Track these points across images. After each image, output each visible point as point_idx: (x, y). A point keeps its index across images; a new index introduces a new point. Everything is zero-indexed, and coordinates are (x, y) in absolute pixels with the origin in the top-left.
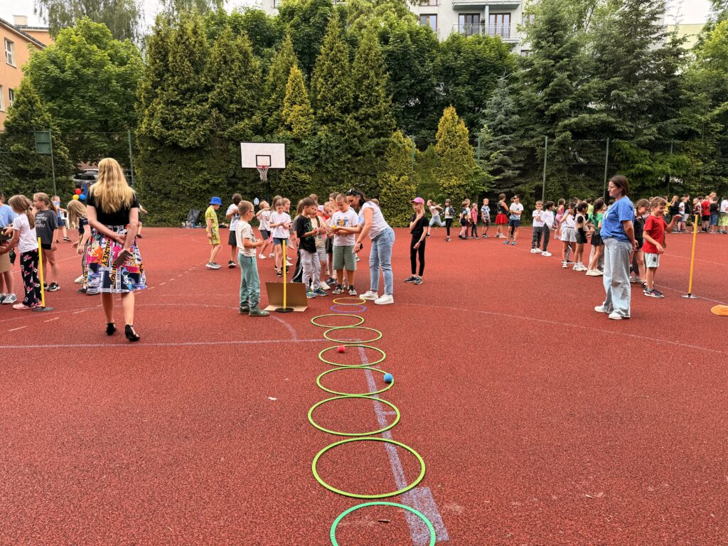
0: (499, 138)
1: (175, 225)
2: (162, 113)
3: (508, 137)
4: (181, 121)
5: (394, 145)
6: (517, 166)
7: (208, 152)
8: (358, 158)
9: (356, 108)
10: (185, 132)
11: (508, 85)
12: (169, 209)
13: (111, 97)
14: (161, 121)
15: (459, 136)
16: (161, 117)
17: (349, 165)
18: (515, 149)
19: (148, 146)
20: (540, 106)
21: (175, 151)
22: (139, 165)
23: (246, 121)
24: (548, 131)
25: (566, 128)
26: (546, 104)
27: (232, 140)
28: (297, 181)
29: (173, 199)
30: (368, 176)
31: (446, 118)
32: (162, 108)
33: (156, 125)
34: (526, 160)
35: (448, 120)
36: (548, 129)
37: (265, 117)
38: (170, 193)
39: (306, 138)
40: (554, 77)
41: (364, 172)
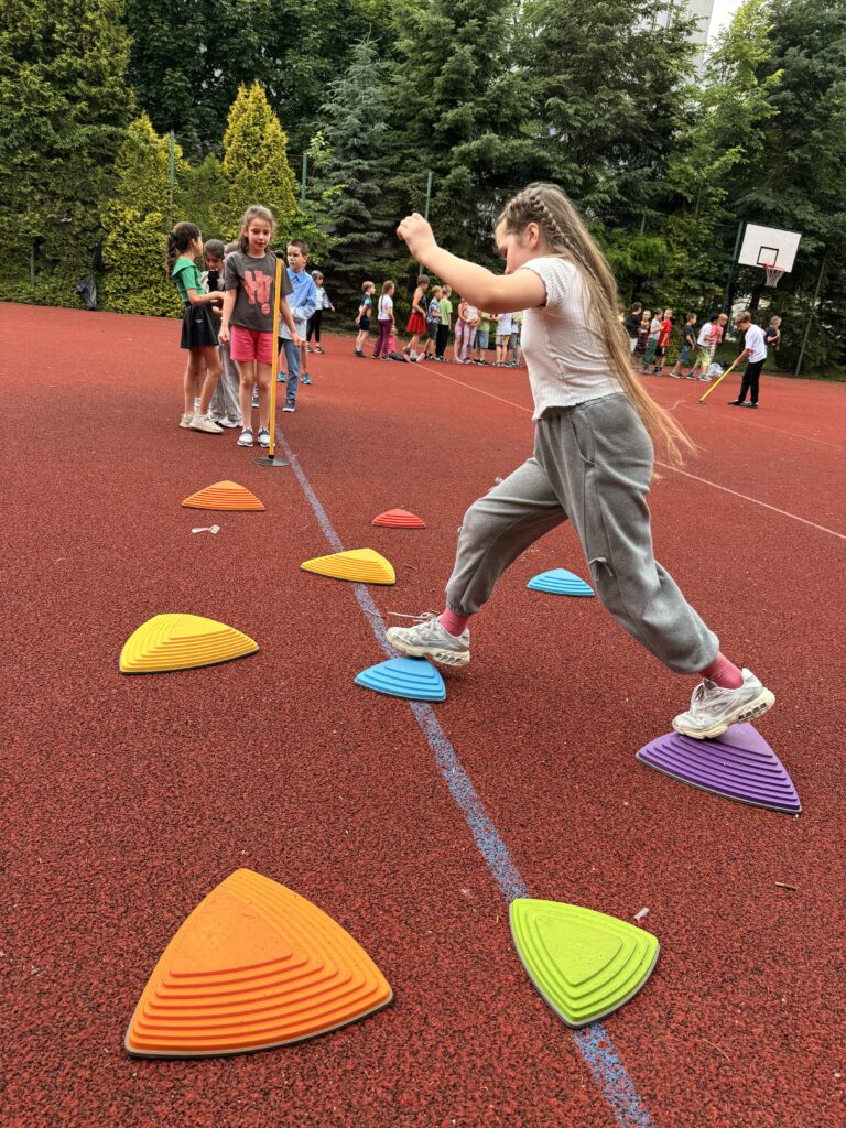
0: (350, 164)
3: (365, 165)
5: (133, 146)
6: (380, 223)
8: (55, 162)
9: (52, 54)
11: (374, 59)
15: (267, 146)
17: (35, 175)
18: (378, 191)
26: (438, 108)
30: (78, 203)
34: (397, 214)
40: (452, 53)
41: (70, 193)
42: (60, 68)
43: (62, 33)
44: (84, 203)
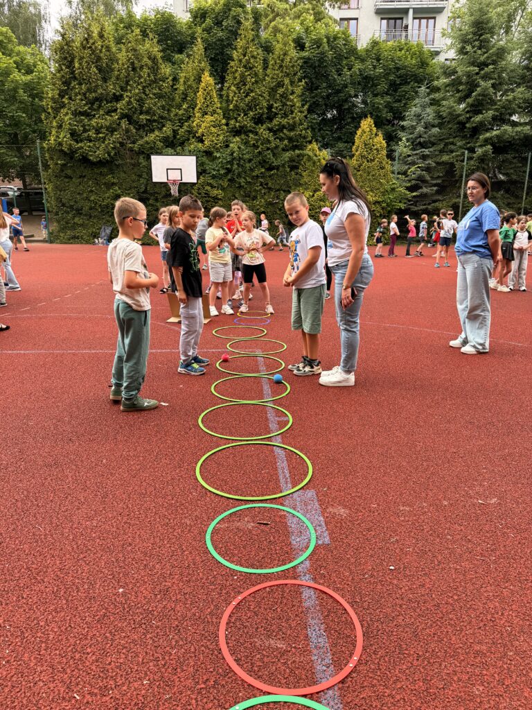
0: (417, 152)
1: (87, 242)
2: (70, 124)
3: (426, 152)
4: (90, 133)
5: (310, 158)
6: (434, 182)
7: (118, 166)
8: (272, 172)
9: (270, 119)
10: (94, 145)
11: (429, 94)
12: (82, 225)
13: (19, 108)
14: (70, 133)
15: (376, 149)
16: (70, 129)
17: (262, 180)
18: (434, 165)
19: (58, 160)
20: (461, 118)
21: (85, 165)
22: (50, 180)
23: (157, 133)
24: (469, 145)
25: (487, 141)
26: (468, 116)
27: (143, 153)
28: (209, 197)
29: (86, 215)
30: (282, 192)
31: (363, 130)
32: (70, 119)
33: (64, 137)
34: (444, 176)
35: (365, 132)
36: (469, 143)
37: (176, 128)
38: (81, 210)
39: (218, 150)
40: (477, 85)
41: (278, 187)
42: (275, 125)
43: (277, 108)
44: (284, 191)
